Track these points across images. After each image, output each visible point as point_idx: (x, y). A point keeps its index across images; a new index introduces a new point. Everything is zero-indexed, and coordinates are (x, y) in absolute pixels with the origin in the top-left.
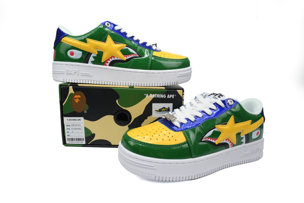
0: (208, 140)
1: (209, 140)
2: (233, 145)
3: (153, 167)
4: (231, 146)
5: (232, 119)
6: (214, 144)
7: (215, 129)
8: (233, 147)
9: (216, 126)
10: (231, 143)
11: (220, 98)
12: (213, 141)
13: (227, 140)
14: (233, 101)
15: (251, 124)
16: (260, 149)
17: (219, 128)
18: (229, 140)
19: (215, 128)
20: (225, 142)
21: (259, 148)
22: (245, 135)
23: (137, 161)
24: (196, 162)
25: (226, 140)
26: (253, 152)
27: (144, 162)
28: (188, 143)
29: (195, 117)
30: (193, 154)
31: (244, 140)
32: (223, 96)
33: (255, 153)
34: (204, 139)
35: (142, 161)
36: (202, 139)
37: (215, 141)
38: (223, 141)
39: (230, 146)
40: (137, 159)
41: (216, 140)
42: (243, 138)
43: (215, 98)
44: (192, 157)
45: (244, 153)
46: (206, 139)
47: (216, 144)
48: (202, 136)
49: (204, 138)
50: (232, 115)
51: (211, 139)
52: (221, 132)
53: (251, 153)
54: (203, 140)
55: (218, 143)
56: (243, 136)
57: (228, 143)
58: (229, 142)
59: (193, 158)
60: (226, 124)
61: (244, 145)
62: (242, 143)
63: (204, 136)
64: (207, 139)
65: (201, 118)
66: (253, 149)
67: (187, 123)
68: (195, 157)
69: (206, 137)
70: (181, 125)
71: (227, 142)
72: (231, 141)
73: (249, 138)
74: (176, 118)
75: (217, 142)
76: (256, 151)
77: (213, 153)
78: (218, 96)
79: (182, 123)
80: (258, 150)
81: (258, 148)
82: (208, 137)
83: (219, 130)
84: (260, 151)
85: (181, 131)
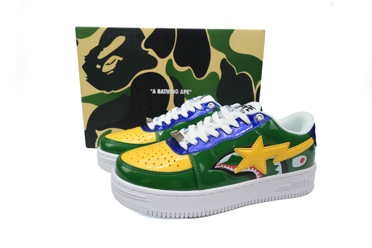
0: (223, 167)
1: (225, 167)
2: (263, 175)
3: (145, 199)
4: (260, 176)
5: (259, 141)
6: (232, 173)
7: (234, 154)
8: (263, 177)
9: (235, 149)
10: (258, 173)
11: (248, 111)
12: (231, 169)
13: (253, 169)
14: (263, 116)
15: (289, 148)
16: (306, 182)
17: (239, 151)
18: (255, 168)
19: (234, 152)
20: (249, 170)
21: (305, 179)
22: (281, 163)
23: (126, 190)
24: (204, 195)
25: (251, 168)
26: (294, 185)
27: (134, 193)
28: (193, 170)
29: (208, 137)
30: (200, 185)
31: (279, 169)
32: (253, 109)
33: (298, 186)
34: (218, 166)
35: (132, 191)
36: (215, 165)
37: (233, 169)
38: (246, 169)
39: (258, 177)
40: (126, 188)
41: (235, 168)
42: (277, 166)
43: (242, 111)
44: (197, 189)
45: (280, 186)
46: (220, 166)
47: (235, 173)
48: (216, 162)
49: (218, 164)
50: (260, 135)
51: (227, 167)
52: (243, 157)
53: (292, 186)
54: (216, 167)
55: (239, 172)
56: (277, 162)
57: (255, 172)
58: (256, 170)
59: (199, 190)
60: (251, 147)
61: (280, 175)
62: (277, 173)
63: (218, 162)
64: (222, 165)
65: (216, 137)
66: (294, 181)
67: (196, 145)
68: (202, 189)
69: (221, 163)
70: (188, 147)
71: (252, 170)
72: (258, 169)
73: (287, 166)
74: (184, 138)
75: (236, 171)
76: (300, 184)
77: (230, 184)
78: (246, 108)
79: (190, 144)
80: (302, 183)
81: (302, 180)
82: (224, 164)
83: (240, 155)
84: (306, 184)
85: (186, 154)
